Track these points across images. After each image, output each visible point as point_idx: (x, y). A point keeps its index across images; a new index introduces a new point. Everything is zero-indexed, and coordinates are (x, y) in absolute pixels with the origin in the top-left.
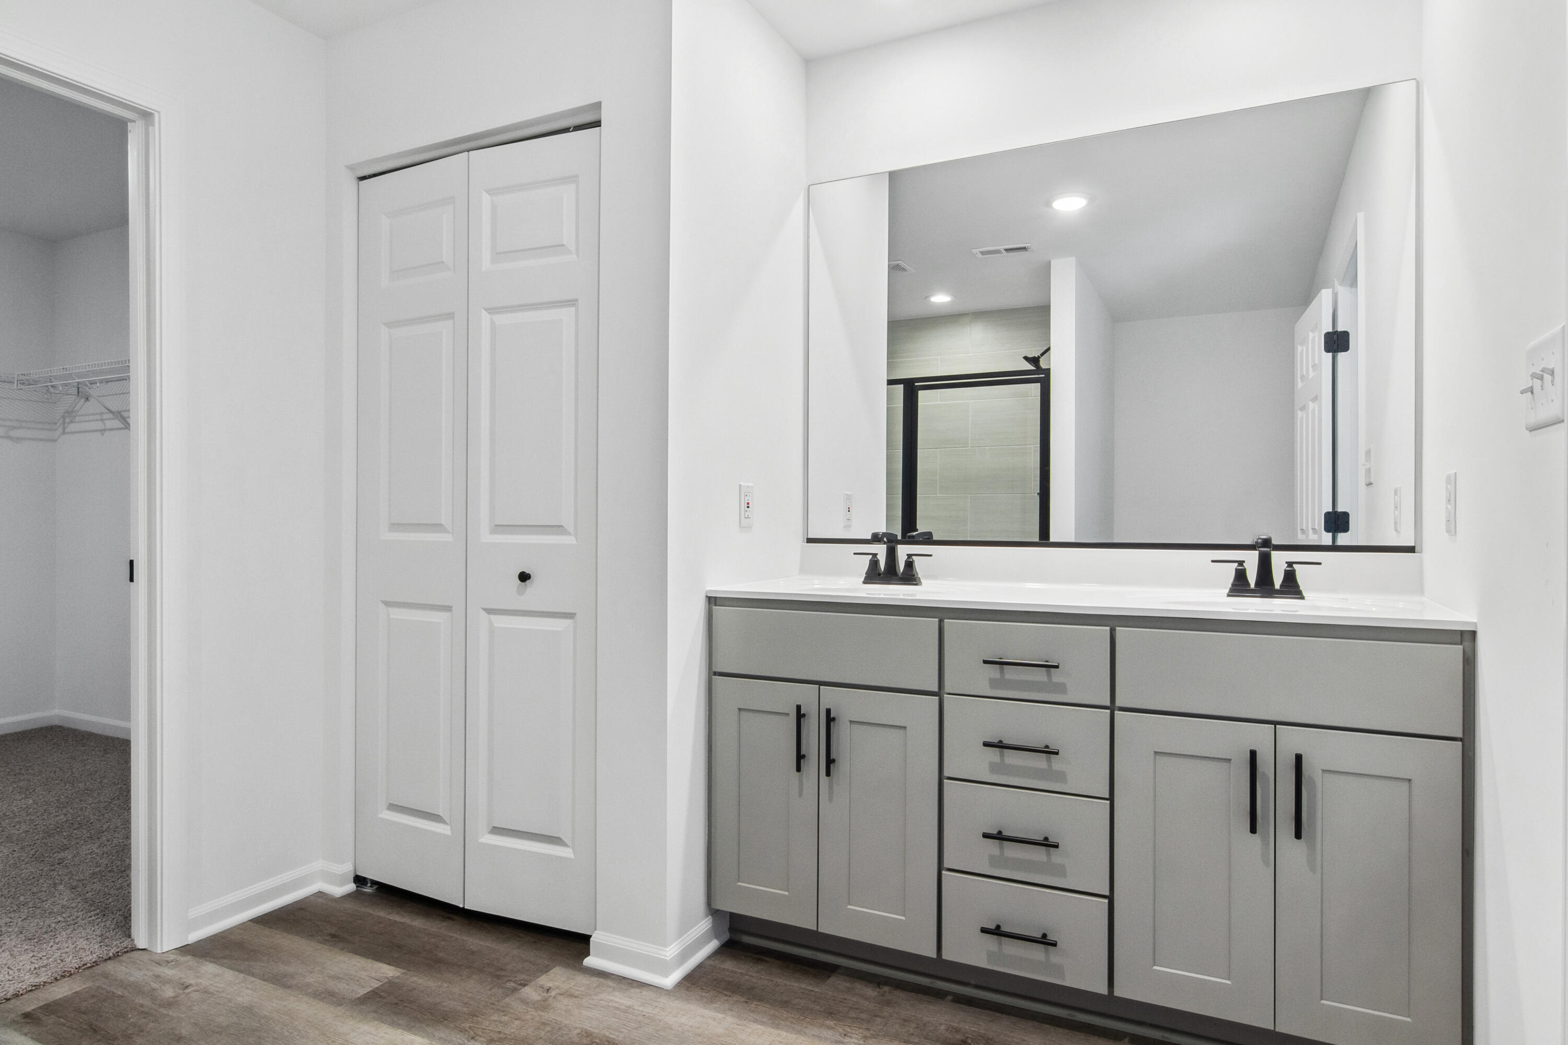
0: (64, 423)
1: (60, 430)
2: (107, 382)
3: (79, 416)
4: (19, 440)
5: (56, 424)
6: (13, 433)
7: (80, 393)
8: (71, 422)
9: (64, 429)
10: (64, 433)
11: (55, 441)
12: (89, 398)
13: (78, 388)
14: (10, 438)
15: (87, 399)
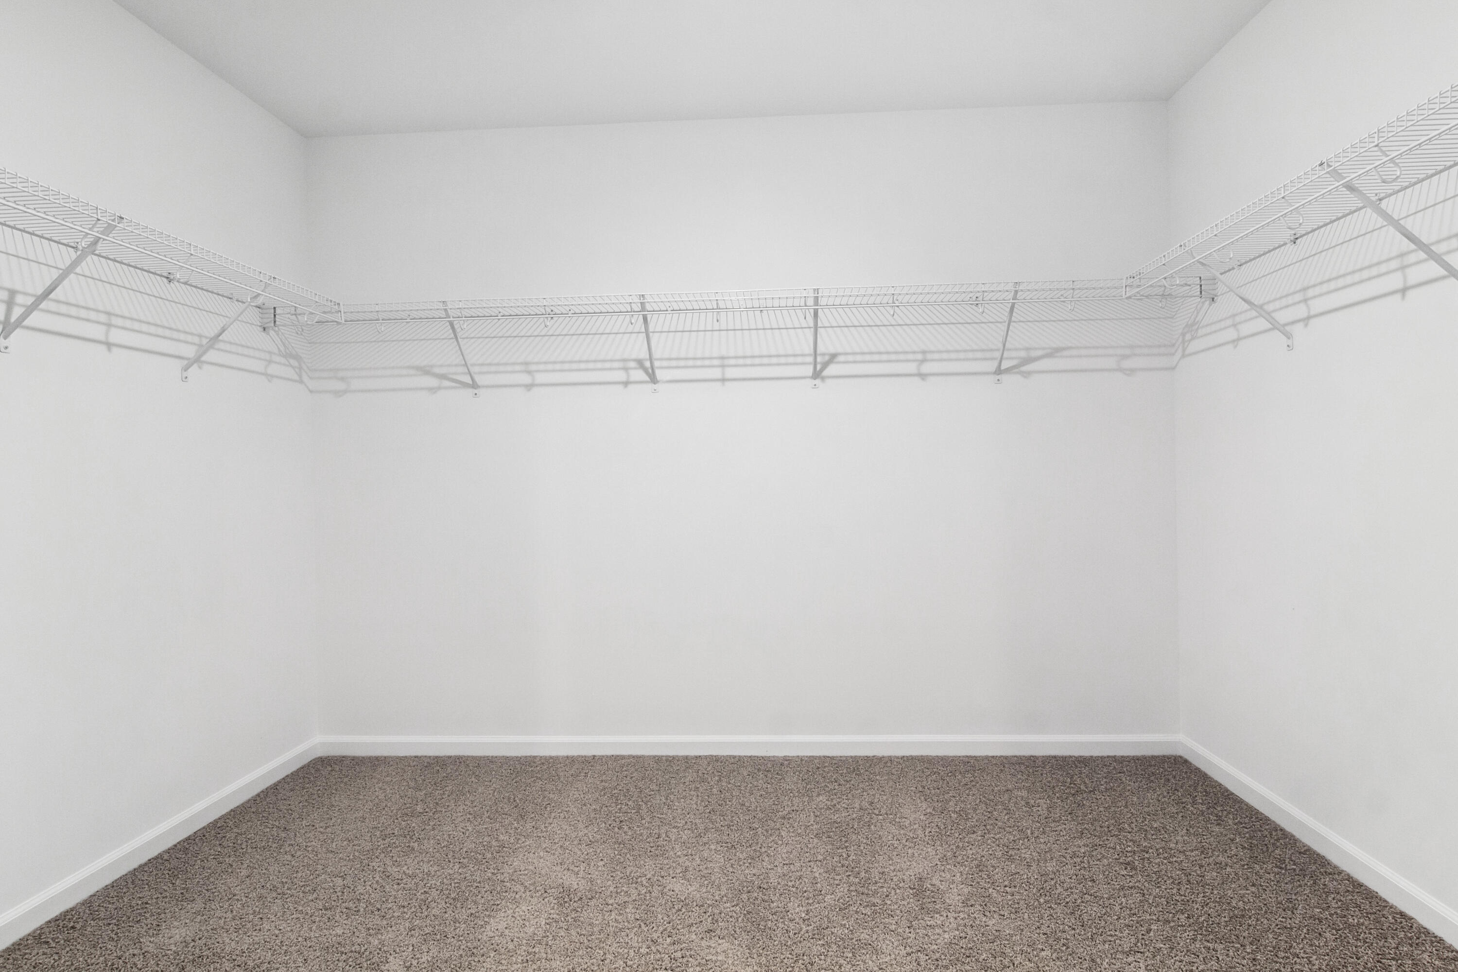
0: (1183, 342)
1: (1179, 354)
2: (1240, 265)
3: (1203, 327)
4: (1132, 371)
5: (1173, 345)
6: (1127, 364)
7: (1203, 293)
8: (1193, 338)
9: (1184, 351)
10: (1184, 356)
11: (1173, 368)
12: (1215, 298)
13: (1201, 286)
14: (1120, 370)
15: (1213, 299)
